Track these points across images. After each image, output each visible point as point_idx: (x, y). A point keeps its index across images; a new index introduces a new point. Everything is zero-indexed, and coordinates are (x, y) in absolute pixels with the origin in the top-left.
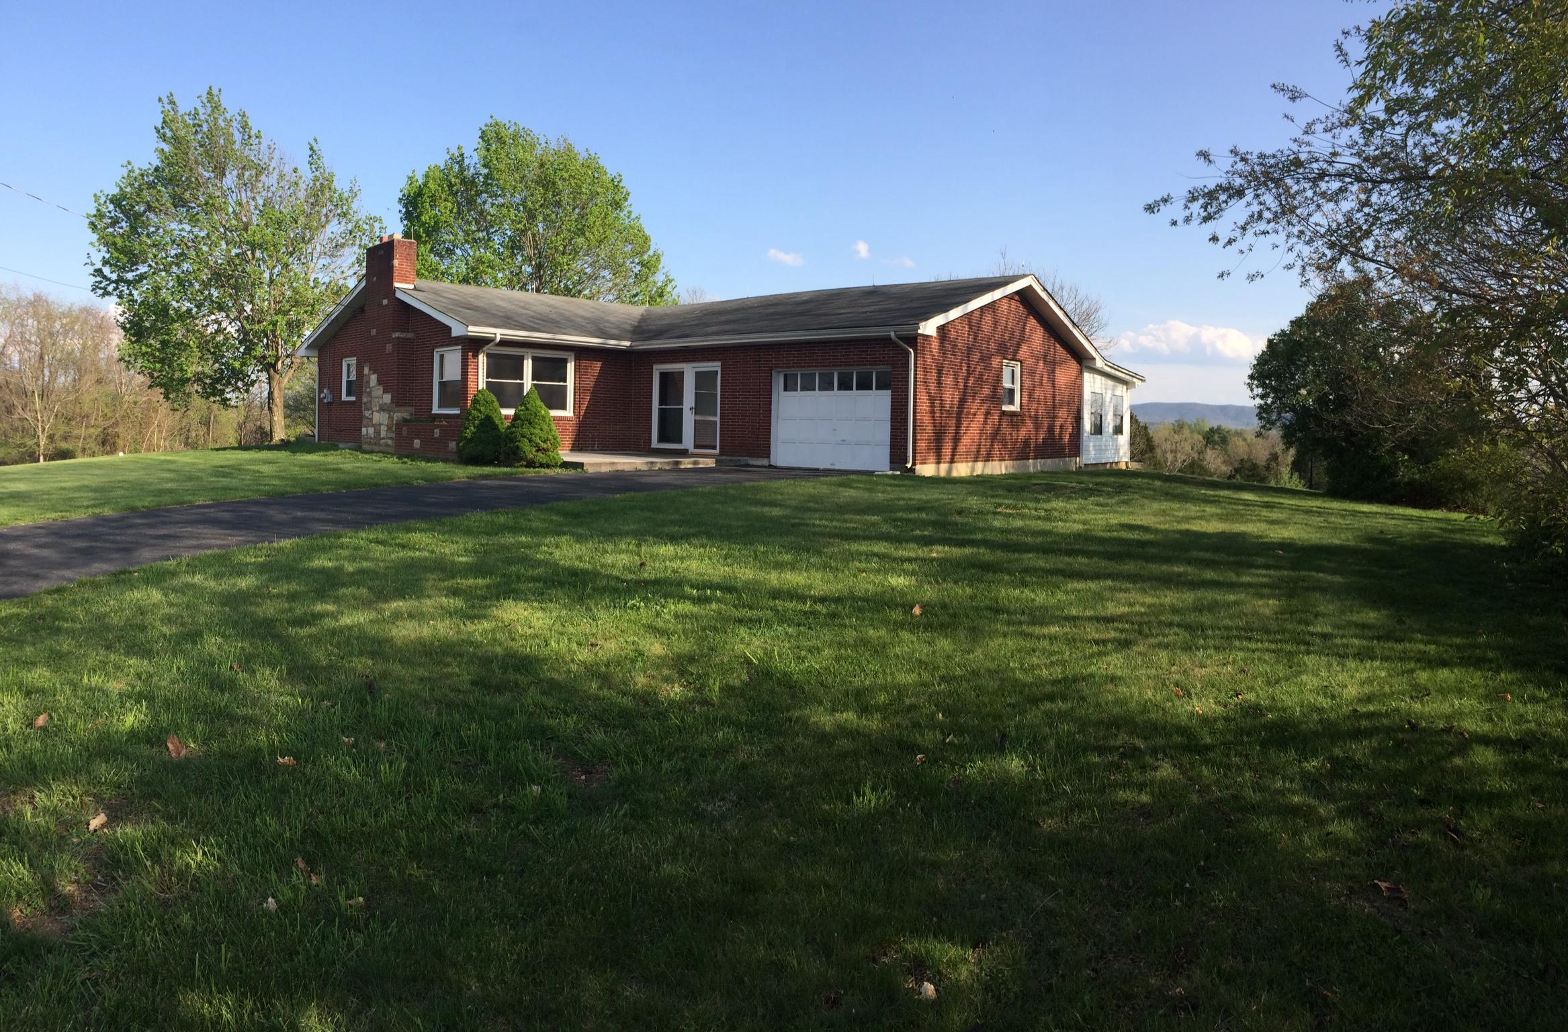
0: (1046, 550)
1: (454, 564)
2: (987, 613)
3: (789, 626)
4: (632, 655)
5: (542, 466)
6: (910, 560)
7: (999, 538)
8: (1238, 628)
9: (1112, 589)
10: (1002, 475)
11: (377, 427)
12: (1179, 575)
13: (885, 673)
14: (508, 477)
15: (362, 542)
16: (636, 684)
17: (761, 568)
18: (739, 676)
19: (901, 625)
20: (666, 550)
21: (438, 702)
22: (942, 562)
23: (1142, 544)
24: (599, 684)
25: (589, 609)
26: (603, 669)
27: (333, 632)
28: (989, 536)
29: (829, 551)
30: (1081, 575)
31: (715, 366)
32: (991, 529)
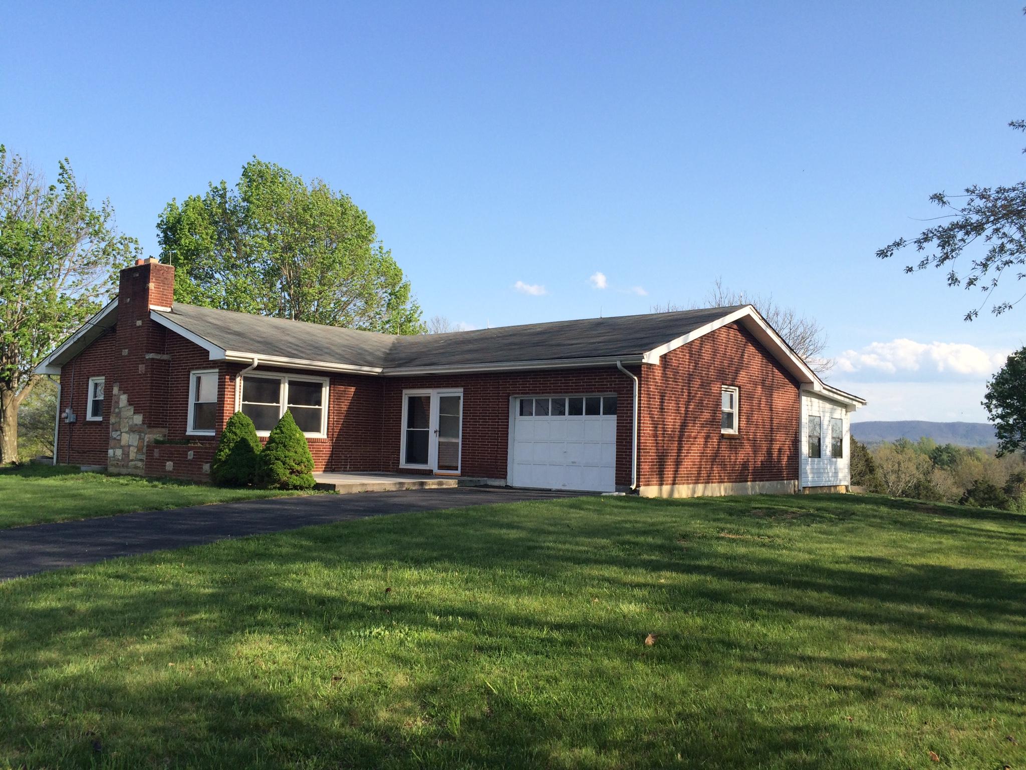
0: (774, 580)
1: (198, 595)
2: (720, 647)
3: (527, 654)
4: (375, 687)
5: (295, 487)
6: (639, 586)
7: (725, 565)
8: (996, 686)
9: (849, 629)
10: (721, 497)
11: (126, 449)
12: (921, 617)
13: (620, 706)
14: (261, 499)
15: (98, 578)
16: (378, 718)
17: (499, 593)
18: (479, 707)
19: (634, 656)
20: (411, 574)
21: (172, 754)
22: (672, 589)
23: (875, 579)
24: (342, 720)
25: (334, 640)
26: (346, 704)
27: (56, 686)
28: (717, 563)
29: (564, 574)
30: (812, 611)
31: (458, 392)
32: (716, 555)
